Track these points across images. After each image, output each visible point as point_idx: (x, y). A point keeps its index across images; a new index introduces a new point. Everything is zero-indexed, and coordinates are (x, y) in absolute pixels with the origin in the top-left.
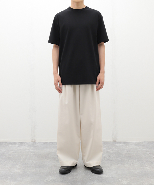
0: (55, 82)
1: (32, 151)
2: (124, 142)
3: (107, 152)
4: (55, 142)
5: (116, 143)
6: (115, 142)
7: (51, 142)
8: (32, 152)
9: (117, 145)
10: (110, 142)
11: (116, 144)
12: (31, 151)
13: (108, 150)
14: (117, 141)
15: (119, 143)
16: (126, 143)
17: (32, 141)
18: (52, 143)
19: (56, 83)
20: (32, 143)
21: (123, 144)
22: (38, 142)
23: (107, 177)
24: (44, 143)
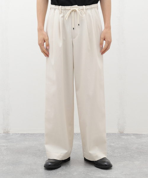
0: (40, 42)
1: (4, 144)
2: (135, 134)
3: (110, 146)
4: (36, 134)
5: (123, 135)
6: (121, 134)
7: (31, 134)
8: (4, 146)
9: (125, 137)
10: (115, 134)
11: (123, 137)
12: (1, 144)
13: (112, 144)
14: (125, 132)
15: (127, 135)
16: (138, 136)
17: (4, 133)
18: (33, 134)
19: (41, 44)
20: (4, 134)
21: (133, 137)
22: (13, 134)
23: (108, 176)
24: (21, 134)
